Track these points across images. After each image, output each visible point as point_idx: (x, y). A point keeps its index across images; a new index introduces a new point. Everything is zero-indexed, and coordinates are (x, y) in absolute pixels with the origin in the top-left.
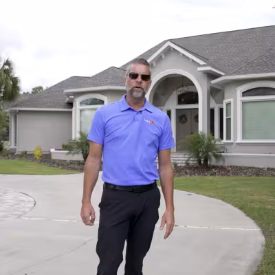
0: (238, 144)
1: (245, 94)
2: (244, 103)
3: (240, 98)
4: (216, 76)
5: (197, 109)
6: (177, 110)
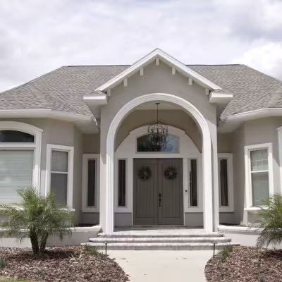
6: (135, 160)
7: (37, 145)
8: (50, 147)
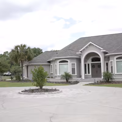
0: (116, 74)
1: (117, 59)
2: (117, 61)
3: (115, 60)
4: (107, 53)
5: (101, 63)
6: (91, 64)
7: (69, 63)
8: (71, 63)
